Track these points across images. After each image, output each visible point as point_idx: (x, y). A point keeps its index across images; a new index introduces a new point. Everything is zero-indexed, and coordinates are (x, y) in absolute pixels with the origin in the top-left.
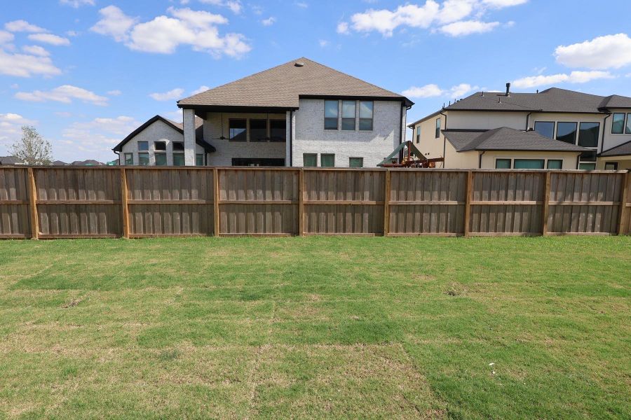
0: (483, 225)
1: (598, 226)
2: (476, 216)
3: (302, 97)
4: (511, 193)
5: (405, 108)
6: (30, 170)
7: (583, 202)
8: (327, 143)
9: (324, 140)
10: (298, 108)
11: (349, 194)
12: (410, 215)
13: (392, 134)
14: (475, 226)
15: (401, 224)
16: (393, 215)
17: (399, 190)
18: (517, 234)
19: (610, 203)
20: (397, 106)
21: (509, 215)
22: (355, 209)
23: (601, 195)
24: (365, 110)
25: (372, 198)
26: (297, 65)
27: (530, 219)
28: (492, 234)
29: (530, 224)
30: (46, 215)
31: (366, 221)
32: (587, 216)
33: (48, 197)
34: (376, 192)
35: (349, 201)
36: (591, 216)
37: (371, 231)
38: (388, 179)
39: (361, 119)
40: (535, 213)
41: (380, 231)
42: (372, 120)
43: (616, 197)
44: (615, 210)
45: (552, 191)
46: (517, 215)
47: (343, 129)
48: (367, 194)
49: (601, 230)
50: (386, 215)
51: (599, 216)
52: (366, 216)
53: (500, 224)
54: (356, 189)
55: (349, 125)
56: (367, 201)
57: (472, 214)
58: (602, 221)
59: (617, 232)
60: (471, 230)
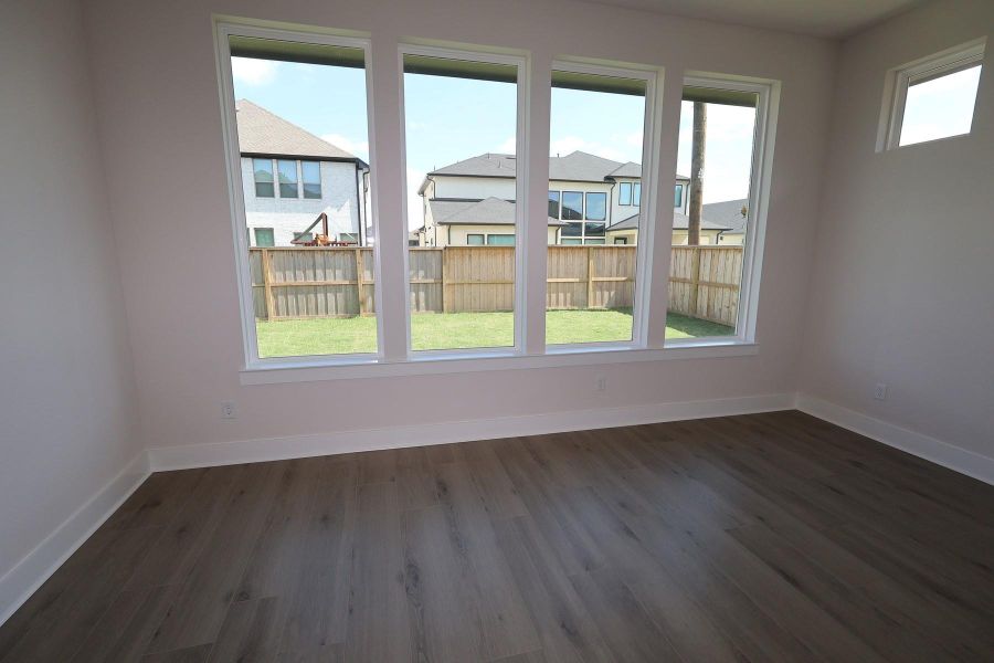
1: (422, 304)
4: (319, 272)
5: (361, 173)
8: (261, 214)
9: (257, 211)
13: (348, 204)
14: (282, 310)
18: (332, 316)
19: (433, 281)
20: (351, 168)
21: (321, 297)
23: (422, 273)
24: (309, 172)
27: (346, 301)
29: (346, 306)
32: (411, 296)
36: (414, 295)
38: (267, 259)
39: (305, 185)
40: (350, 294)
42: (320, 186)
43: (438, 275)
44: (439, 285)
45: (367, 269)
46: (331, 297)
47: (282, 196)
49: (427, 308)
51: (422, 294)
55: (289, 191)
57: (276, 297)
58: (427, 300)
59: (442, 310)
60: (278, 314)
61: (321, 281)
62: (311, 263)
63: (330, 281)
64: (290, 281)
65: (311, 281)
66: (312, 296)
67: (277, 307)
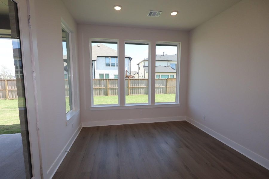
0: (133, 93)
1: (162, 92)
2: (131, 90)
3: (98, 57)
4: (140, 84)
5: (130, 60)
6: (6, 81)
7: (158, 86)
8: (106, 70)
10: (96, 60)
11: (98, 86)
12: (114, 91)
14: (131, 93)
15: (112, 93)
16: (110, 91)
17: (111, 84)
18: (142, 94)
19: (164, 86)
21: (140, 90)
22: (100, 89)
23: (162, 85)
25: (104, 86)
26: (98, 46)
27: (145, 91)
28: (136, 95)
30: (11, 93)
31: (103, 92)
32: (159, 90)
33: (11, 88)
34: (105, 85)
35: (98, 87)
36: (160, 90)
37: (104, 95)
38: (108, 82)
41: (107, 95)
43: (166, 85)
44: (166, 88)
47: (112, 66)
48: (103, 85)
49: (163, 93)
50: (108, 90)
51: (162, 90)
52: (103, 91)
53: (138, 92)
54: (100, 84)
56: (103, 87)
57: (130, 90)
58: (163, 91)
59: (166, 93)
60: (130, 94)
61: (140, 86)
62: (138, 82)
63: (142, 86)
64: (134, 87)
65: (138, 87)
66: (138, 90)
67: (130, 92)
